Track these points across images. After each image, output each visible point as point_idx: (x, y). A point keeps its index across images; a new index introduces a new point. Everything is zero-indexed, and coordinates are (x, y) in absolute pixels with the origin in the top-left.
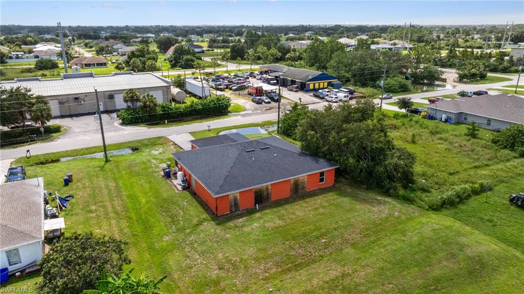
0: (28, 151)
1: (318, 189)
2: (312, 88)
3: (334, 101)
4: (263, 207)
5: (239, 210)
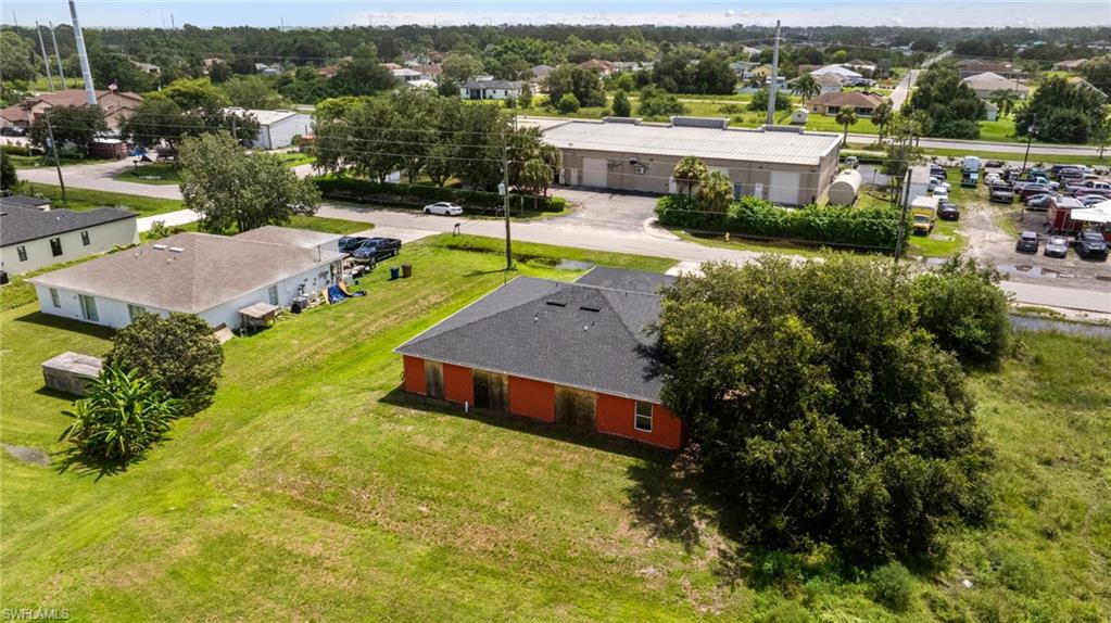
0: (457, 225)
1: (627, 439)
5: (444, 400)
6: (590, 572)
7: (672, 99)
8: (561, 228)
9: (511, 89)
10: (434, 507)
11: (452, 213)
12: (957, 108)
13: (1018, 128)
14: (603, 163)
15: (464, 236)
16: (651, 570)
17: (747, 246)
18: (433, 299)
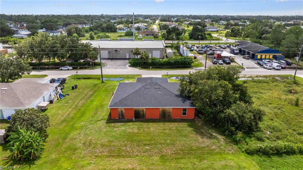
0: (77, 72)
1: (181, 119)
2: (264, 58)
3: (268, 68)
4: (138, 120)
5: (124, 119)
6: (201, 151)
7: (105, 34)
8: (106, 70)
9: (55, 33)
10: (150, 146)
11: (70, 69)
12: (177, 33)
13: (190, 37)
14: (107, 52)
15: (80, 75)
16: (214, 147)
17: (158, 69)
18: (90, 93)
